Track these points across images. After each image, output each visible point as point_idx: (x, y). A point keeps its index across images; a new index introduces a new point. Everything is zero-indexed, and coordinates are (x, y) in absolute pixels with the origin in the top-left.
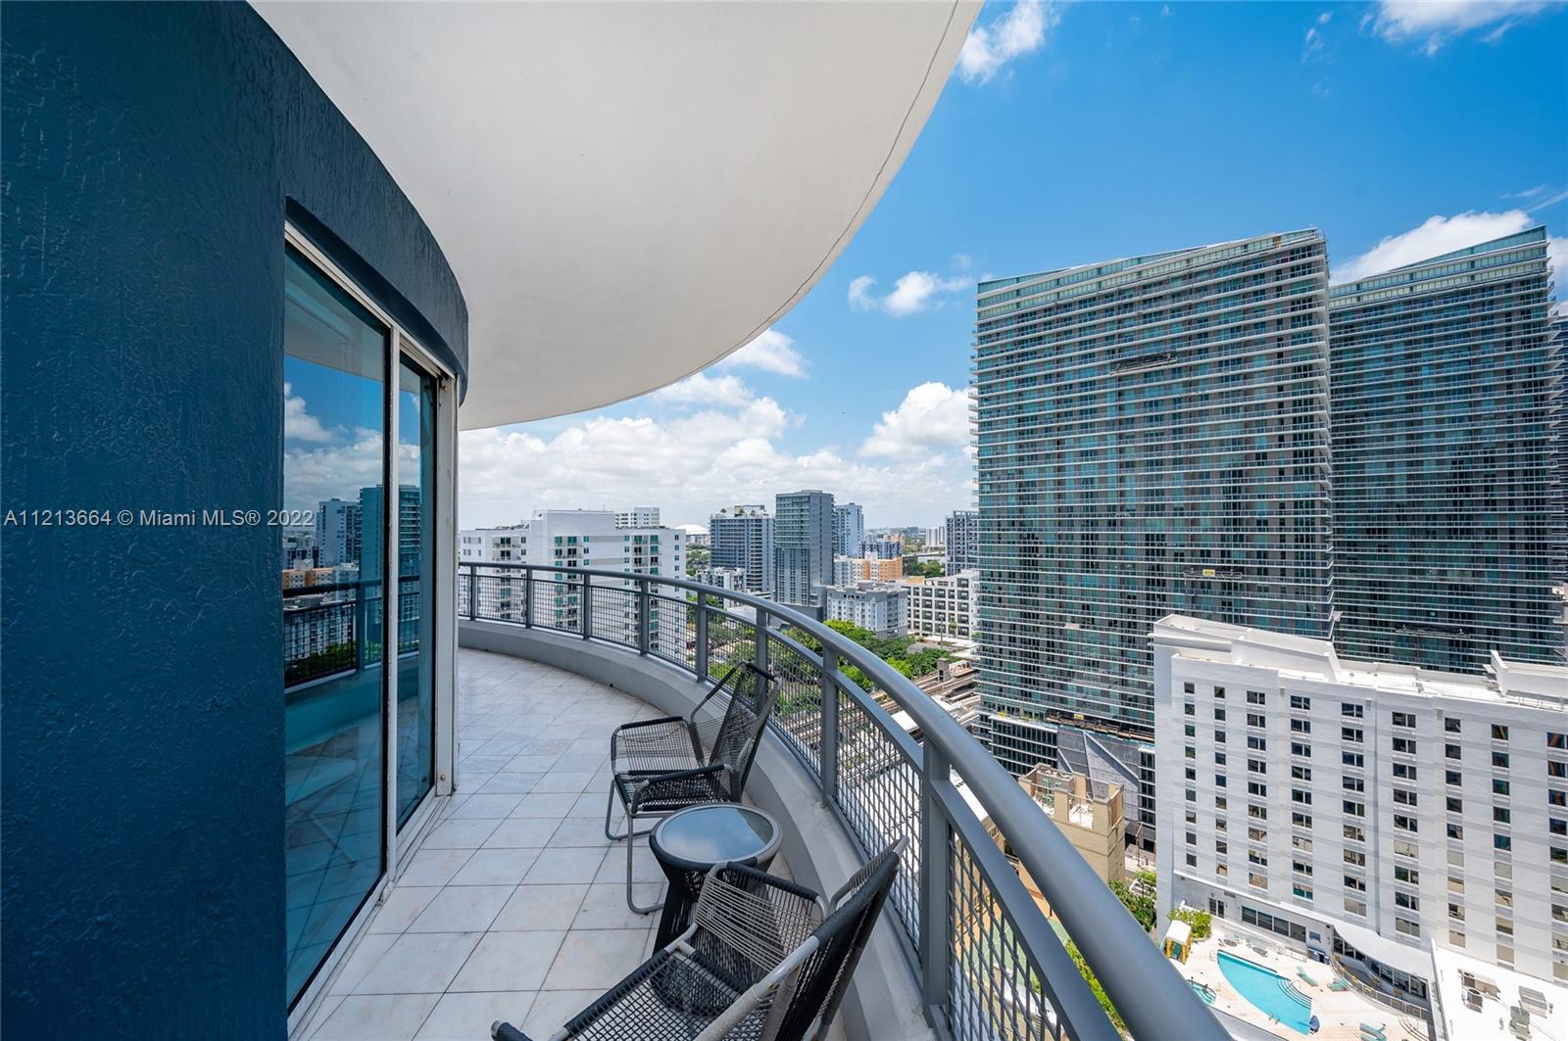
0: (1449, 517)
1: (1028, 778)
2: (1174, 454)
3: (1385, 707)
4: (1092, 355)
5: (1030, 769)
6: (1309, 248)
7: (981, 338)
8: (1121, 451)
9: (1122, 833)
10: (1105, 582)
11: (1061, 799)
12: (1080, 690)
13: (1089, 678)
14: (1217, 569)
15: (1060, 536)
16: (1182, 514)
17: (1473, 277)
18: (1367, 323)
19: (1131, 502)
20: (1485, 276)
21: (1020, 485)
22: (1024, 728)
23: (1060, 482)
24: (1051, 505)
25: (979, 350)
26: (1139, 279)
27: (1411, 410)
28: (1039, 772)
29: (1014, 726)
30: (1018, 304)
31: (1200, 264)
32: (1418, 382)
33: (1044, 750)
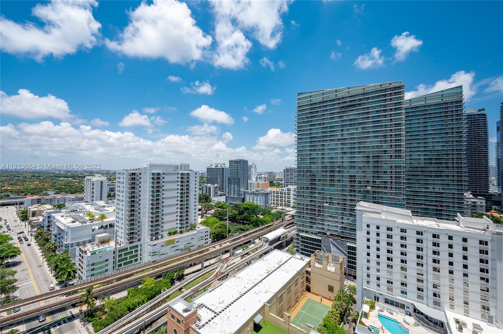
0: (436, 171)
1: (314, 255)
2: (359, 150)
3: (430, 232)
4: (333, 118)
5: (314, 252)
6: (400, 87)
7: (298, 111)
8: (342, 148)
9: (343, 273)
10: (337, 190)
11: (324, 262)
12: (328, 225)
13: (331, 221)
14: (372, 187)
15: (323, 175)
16: (361, 169)
17: (442, 99)
18: (413, 112)
19: (345, 165)
20: (446, 99)
21: (311, 158)
22: (311, 238)
23: (323, 158)
24: (320, 165)
25: (298, 115)
26: (348, 94)
27: (425, 139)
28: (317, 253)
29: (307, 237)
30: (310, 100)
31: (367, 90)
32: (427, 130)
33: (317, 245)
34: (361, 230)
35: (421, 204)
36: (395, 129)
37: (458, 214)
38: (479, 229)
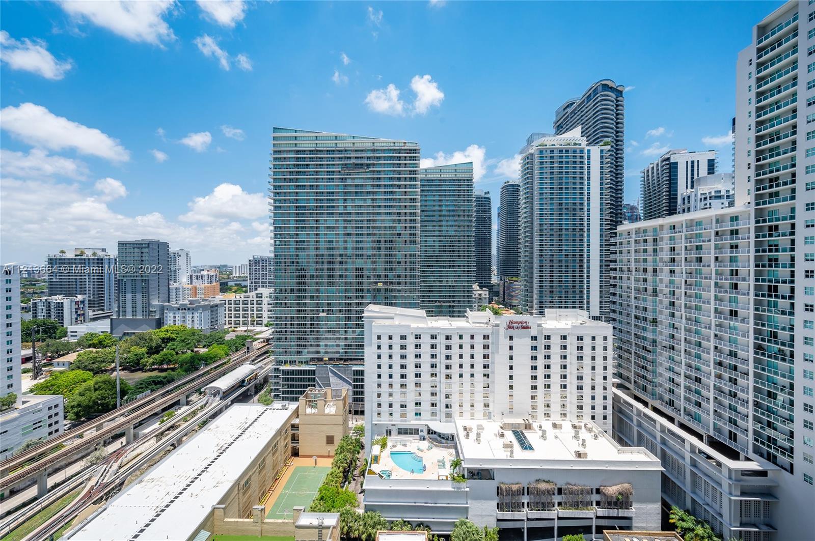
0: (449, 261)
1: (304, 397)
2: (367, 231)
3: (443, 334)
4: (332, 179)
5: (304, 391)
6: (415, 150)
7: (275, 159)
8: (345, 227)
9: (348, 411)
10: (339, 291)
11: (320, 403)
12: (326, 345)
13: (330, 339)
14: (383, 283)
15: (317, 269)
16: (370, 259)
17: (456, 175)
18: (429, 185)
19: (349, 252)
20: (459, 175)
21: (297, 242)
22: (298, 370)
23: (317, 241)
24: (313, 253)
25: (274, 165)
26: (353, 146)
27: (440, 221)
28: (309, 392)
29: (293, 370)
30: (296, 144)
31: (378, 146)
32: (442, 210)
33: (309, 380)
34: (371, 345)
35: (436, 301)
36: (410, 206)
37: (468, 309)
38: (483, 323)
